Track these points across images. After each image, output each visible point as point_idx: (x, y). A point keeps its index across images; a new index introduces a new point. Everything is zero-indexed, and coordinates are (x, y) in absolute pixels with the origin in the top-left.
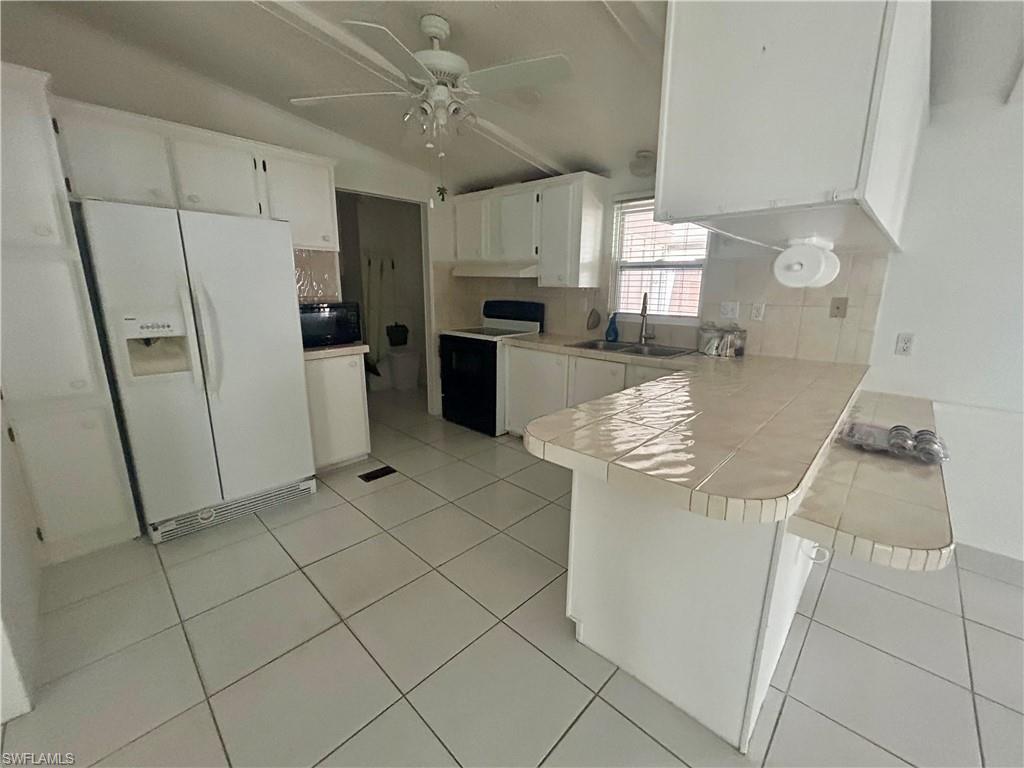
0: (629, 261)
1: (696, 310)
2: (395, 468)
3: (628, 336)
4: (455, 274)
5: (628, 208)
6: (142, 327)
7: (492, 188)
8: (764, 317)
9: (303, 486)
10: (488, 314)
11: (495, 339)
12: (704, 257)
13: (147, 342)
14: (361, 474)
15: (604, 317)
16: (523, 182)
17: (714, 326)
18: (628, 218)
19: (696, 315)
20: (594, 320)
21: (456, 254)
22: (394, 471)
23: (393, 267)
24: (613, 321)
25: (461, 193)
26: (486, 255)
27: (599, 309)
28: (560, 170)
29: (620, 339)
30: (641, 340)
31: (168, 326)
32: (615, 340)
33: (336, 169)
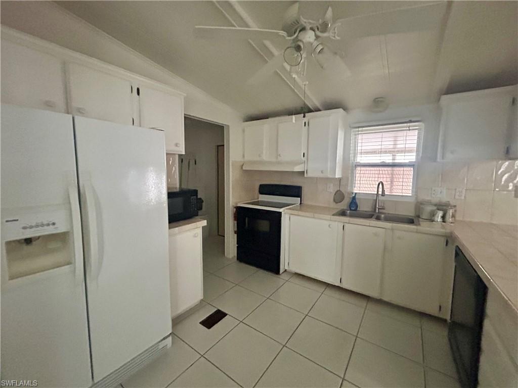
0: (362, 162)
1: (410, 192)
2: (227, 313)
3: (364, 207)
4: (244, 168)
5: (362, 131)
6: (24, 228)
7: (268, 118)
8: (465, 197)
9: (161, 345)
10: (261, 192)
11: (281, 210)
12: (414, 160)
13: (28, 241)
14: (201, 321)
15: (346, 195)
16: (289, 115)
17: (431, 203)
18: (360, 137)
19: (410, 195)
20: (339, 196)
21: (244, 156)
22: (225, 315)
23: (195, 164)
24: (354, 198)
25: (247, 121)
26: (265, 157)
27: (342, 190)
28: (321, 108)
29: (358, 209)
30: (375, 210)
31: (54, 224)
32: (356, 210)
33: (185, 98)
